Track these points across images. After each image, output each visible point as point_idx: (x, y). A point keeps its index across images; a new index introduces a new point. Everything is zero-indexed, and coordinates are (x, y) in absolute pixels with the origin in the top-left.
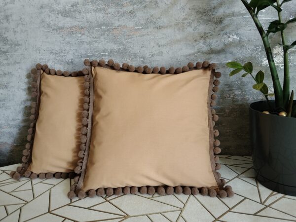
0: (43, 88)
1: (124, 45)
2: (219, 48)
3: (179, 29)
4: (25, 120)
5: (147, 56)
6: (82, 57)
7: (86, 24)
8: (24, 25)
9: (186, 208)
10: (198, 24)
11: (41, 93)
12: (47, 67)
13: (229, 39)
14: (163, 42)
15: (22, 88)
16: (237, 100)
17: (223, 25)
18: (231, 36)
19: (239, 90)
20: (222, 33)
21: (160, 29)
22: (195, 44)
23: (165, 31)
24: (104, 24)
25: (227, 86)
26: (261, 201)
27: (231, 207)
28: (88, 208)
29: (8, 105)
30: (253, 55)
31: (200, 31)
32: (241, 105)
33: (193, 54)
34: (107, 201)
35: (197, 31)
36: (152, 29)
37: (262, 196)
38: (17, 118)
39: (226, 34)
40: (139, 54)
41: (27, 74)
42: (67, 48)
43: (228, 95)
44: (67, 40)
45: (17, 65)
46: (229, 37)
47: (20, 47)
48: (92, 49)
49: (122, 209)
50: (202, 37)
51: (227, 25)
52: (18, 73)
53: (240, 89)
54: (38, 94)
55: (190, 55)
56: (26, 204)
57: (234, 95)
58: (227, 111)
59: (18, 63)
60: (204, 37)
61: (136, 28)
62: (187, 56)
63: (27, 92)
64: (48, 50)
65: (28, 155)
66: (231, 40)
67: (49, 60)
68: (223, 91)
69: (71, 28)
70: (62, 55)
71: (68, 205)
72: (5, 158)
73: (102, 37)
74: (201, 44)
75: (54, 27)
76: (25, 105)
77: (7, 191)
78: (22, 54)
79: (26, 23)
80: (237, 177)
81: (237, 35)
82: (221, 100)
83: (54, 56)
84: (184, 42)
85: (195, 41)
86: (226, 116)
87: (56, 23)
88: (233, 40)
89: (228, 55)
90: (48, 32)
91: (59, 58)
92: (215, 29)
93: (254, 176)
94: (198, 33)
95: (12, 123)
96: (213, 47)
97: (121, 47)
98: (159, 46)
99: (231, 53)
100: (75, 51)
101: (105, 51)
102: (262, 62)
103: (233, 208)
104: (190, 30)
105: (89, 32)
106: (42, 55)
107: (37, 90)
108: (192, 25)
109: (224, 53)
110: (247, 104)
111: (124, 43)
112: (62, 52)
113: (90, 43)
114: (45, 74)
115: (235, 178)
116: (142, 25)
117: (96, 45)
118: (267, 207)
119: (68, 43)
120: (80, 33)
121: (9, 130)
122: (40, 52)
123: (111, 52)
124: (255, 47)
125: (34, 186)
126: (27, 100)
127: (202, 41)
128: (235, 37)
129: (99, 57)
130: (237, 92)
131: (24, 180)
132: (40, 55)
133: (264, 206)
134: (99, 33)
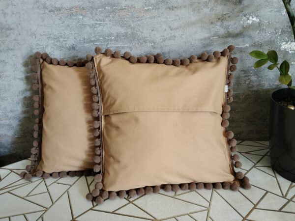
0: (45, 80)
1: (131, 28)
2: (237, 31)
3: (194, 10)
4: (25, 111)
5: (158, 40)
6: (84, 42)
7: (88, 4)
8: (15, 5)
9: (211, 206)
10: (216, 4)
11: (43, 85)
12: (47, 55)
13: (249, 21)
14: (175, 25)
15: (18, 77)
16: (253, 86)
17: (242, 6)
18: (251, 18)
19: (256, 76)
20: (241, 14)
21: (173, 9)
22: (211, 27)
23: (178, 12)
24: (109, 4)
25: (243, 72)
26: (282, 195)
27: (255, 203)
28: (113, 213)
29: (4, 96)
30: (272, 39)
31: (217, 12)
32: (256, 91)
33: (209, 38)
34: (130, 202)
35: (214, 12)
36: (164, 9)
37: (282, 188)
38: (16, 109)
39: (245, 16)
40: (149, 39)
41: (23, 62)
42: (67, 32)
43: (244, 82)
44: (66, 23)
45: (10, 52)
46: (248, 19)
47: (12, 31)
48: (96, 33)
49: (148, 212)
50: (219, 19)
51: (246, 6)
52: (13, 60)
53: (257, 74)
54: (40, 86)
55: (205, 39)
56: (46, 211)
57: (250, 82)
58: (241, 97)
59: (12, 50)
60: (222, 18)
61: (146, 8)
62: (202, 40)
63: (25, 82)
64: (45, 35)
65: (36, 154)
66: (250, 22)
67: (47, 46)
68: (239, 77)
69: (71, 9)
70: (61, 40)
71: (91, 209)
72: (7, 151)
73: (107, 19)
74: (218, 27)
75: (50, 8)
76: (24, 95)
77: (22, 196)
78: (15, 40)
79: (17, 3)
80: (254, 166)
81: (257, 17)
82: (236, 86)
83: (53, 41)
84: (200, 25)
85: (211, 23)
86: (240, 103)
87: (53, 3)
88: (252, 23)
89: (246, 39)
90: (44, 13)
91: (58, 44)
92: (233, 10)
93: (270, 165)
94: (215, 14)
95: (10, 115)
96: (230, 30)
97: (129, 31)
98: (171, 30)
99: (250, 36)
100: (76, 35)
101: (110, 35)
102: (281, 46)
103: (257, 204)
104: (206, 10)
105: (92, 14)
106: (38, 40)
107: (38, 81)
108: (209, 5)
109: (242, 36)
110: (262, 89)
111: (132, 26)
112: (61, 37)
113: (93, 26)
114: (45, 63)
115: (252, 168)
116: (152, 5)
117: (100, 28)
118: (289, 201)
119: (68, 26)
120: (82, 15)
121: (8, 122)
122: (35, 37)
123: (117, 36)
124: (275, 31)
125: (49, 188)
126: (26, 90)
127: (219, 23)
128: (255, 19)
129: (104, 42)
130: (253, 78)
131: (36, 180)
132: (37, 40)
133: (287, 201)
134: (103, 15)
